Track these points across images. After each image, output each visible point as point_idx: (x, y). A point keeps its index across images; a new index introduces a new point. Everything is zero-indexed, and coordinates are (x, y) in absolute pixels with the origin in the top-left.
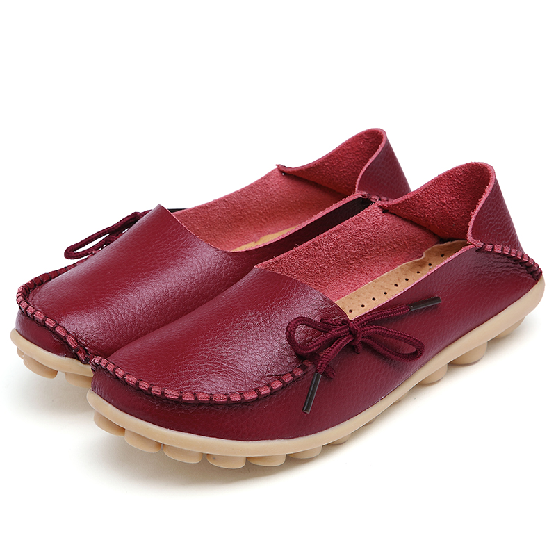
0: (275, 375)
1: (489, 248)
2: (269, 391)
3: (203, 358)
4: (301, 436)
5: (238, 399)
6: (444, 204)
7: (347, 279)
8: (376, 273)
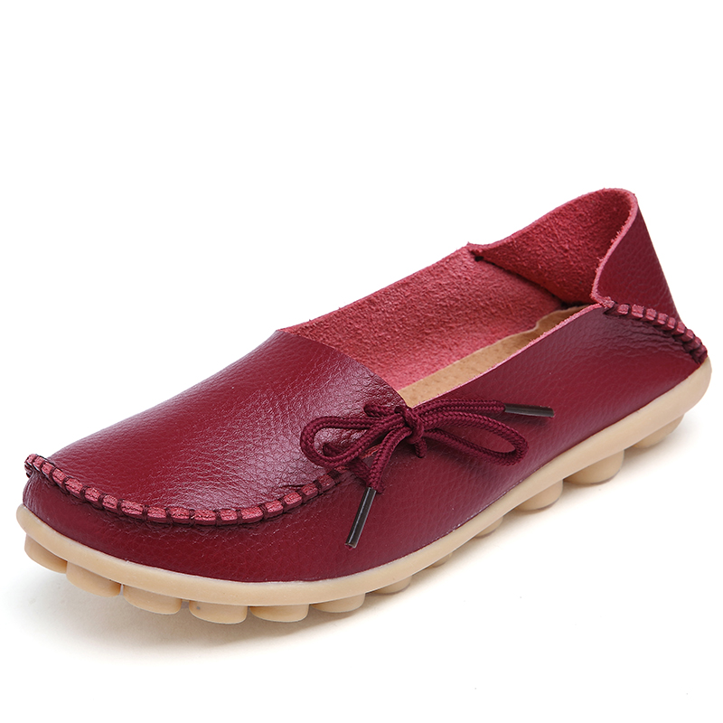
0: (293, 486)
1: (623, 309)
2: (281, 507)
3: (187, 457)
4: (330, 578)
5: (233, 518)
6: (566, 251)
7: (421, 356)
8: (464, 349)
